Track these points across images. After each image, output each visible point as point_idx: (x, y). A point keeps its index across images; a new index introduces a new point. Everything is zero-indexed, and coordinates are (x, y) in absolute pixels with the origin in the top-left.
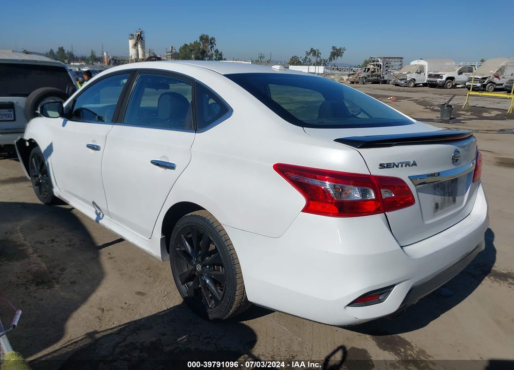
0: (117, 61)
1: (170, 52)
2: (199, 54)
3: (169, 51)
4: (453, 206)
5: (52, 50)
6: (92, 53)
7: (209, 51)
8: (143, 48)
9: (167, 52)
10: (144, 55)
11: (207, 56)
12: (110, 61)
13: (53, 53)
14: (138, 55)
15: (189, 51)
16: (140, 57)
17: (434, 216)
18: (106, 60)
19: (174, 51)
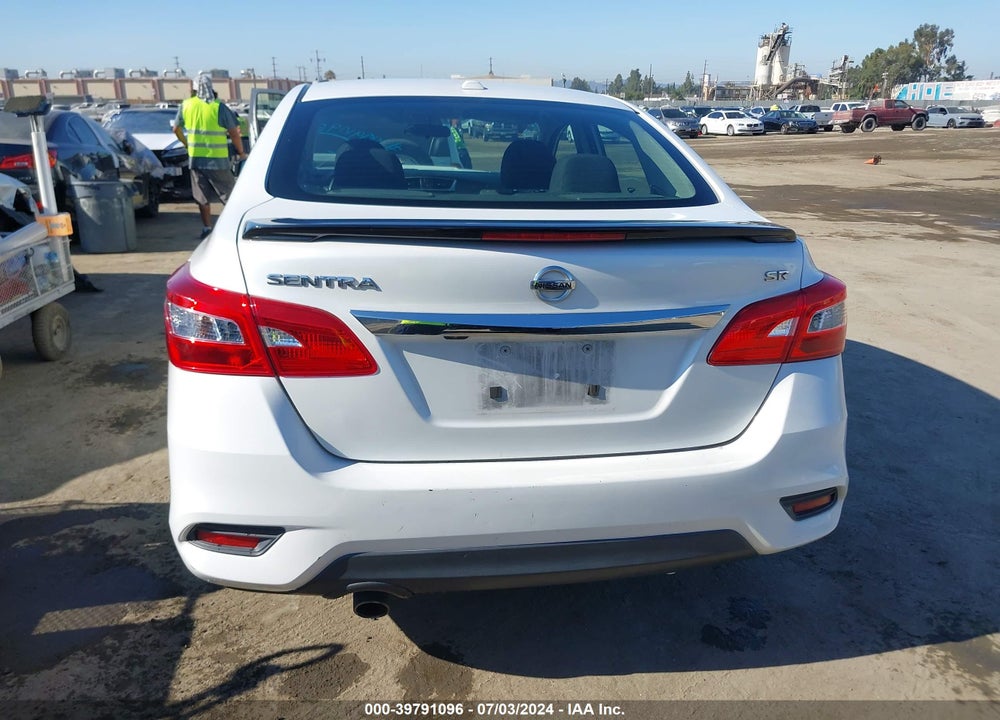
0: (727, 92)
1: (841, 68)
2: (907, 69)
3: (838, 66)
4: (587, 406)
5: (619, 76)
6: (688, 78)
7: (932, 62)
8: (784, 62)
9: (834, 69)
10: (783, 78)
11: (926, 72)
12: (714, 91)
13: (621, 81)
14: (769, 77)
15: (884, 63)
16: (776, 81)
17: (482, 416)
18: (705, 90)
19: (849, 65)
